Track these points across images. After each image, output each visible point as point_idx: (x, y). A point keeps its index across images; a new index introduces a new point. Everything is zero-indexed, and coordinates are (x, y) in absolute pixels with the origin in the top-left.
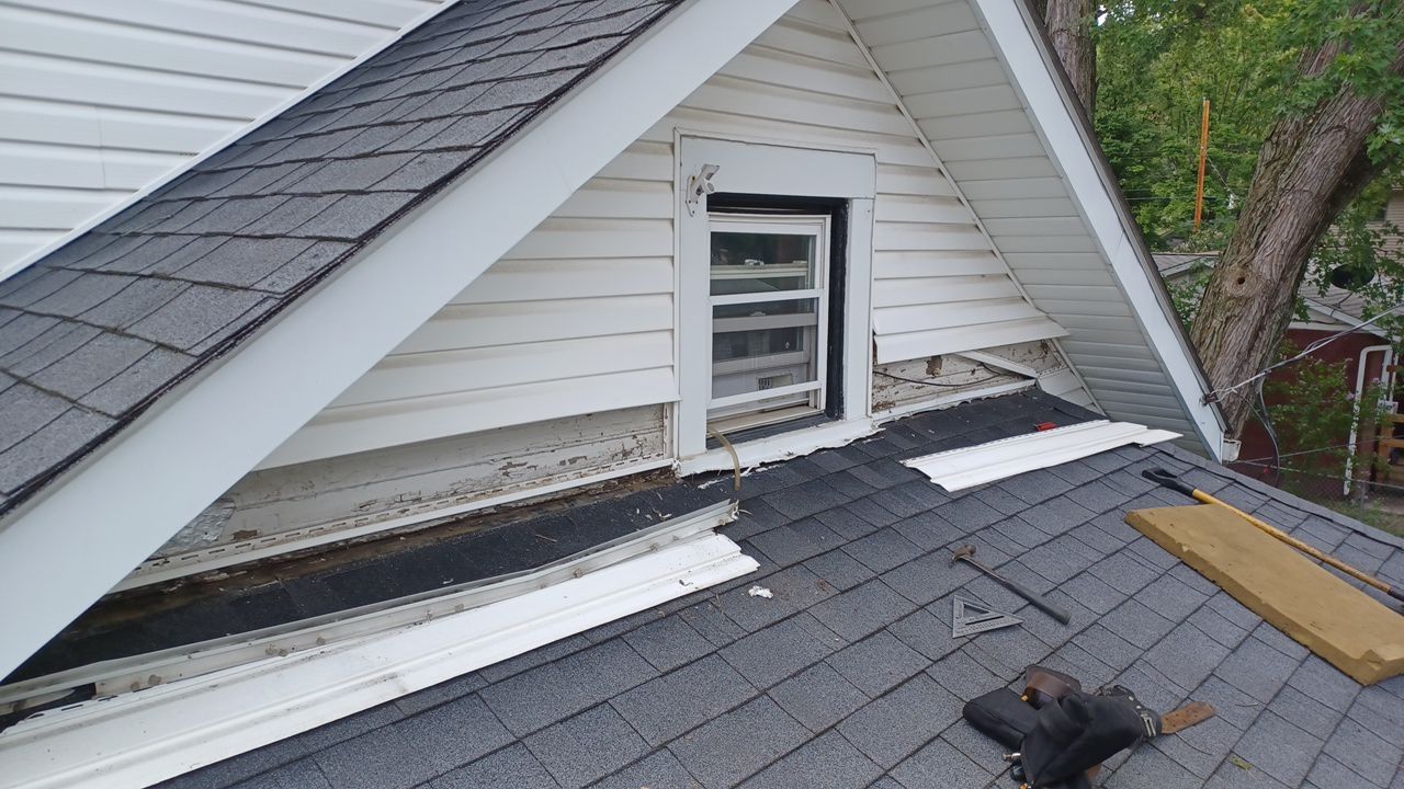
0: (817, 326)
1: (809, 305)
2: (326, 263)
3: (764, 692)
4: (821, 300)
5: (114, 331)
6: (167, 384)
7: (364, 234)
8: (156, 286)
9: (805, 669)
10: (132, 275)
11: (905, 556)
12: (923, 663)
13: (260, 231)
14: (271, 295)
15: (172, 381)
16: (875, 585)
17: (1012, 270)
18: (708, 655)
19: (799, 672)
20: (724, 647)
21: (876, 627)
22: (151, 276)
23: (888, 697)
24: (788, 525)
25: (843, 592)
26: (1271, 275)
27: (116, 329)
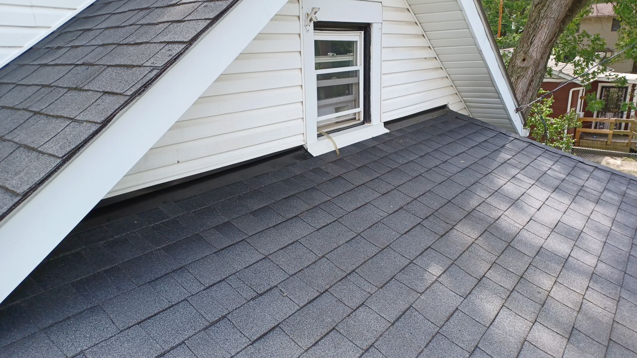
0: (359, 83)
1: (355, 73)
2: (177, 52)
3: (359, 234)
4: (360, 71)
5: (76, 89)
6: (119, 108)
7: (191, 39)
8: (87, 69)
9: (374, 224)
10: (71, 65)
11: (405, 179)
12: (419, 220)
13: (132, 41)
14: (155, 68)
15: (121, 106)
16: (395, 191)
17: (438, 55)
18: (334, 221)
19: (372, 226)
20: (340, 218)
21: (398, 207)
22: (82, 64)
23: (407, 234)
24: (356, 169)
25: (383, 195)
26: (537, 57)
27: (76, 88)
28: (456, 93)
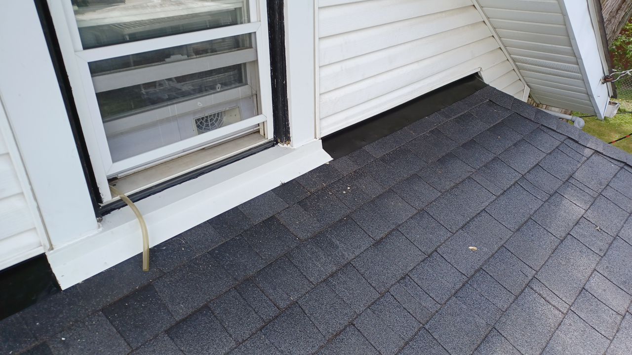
0: (257, 62)
28: (500, 48)
